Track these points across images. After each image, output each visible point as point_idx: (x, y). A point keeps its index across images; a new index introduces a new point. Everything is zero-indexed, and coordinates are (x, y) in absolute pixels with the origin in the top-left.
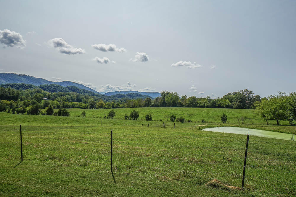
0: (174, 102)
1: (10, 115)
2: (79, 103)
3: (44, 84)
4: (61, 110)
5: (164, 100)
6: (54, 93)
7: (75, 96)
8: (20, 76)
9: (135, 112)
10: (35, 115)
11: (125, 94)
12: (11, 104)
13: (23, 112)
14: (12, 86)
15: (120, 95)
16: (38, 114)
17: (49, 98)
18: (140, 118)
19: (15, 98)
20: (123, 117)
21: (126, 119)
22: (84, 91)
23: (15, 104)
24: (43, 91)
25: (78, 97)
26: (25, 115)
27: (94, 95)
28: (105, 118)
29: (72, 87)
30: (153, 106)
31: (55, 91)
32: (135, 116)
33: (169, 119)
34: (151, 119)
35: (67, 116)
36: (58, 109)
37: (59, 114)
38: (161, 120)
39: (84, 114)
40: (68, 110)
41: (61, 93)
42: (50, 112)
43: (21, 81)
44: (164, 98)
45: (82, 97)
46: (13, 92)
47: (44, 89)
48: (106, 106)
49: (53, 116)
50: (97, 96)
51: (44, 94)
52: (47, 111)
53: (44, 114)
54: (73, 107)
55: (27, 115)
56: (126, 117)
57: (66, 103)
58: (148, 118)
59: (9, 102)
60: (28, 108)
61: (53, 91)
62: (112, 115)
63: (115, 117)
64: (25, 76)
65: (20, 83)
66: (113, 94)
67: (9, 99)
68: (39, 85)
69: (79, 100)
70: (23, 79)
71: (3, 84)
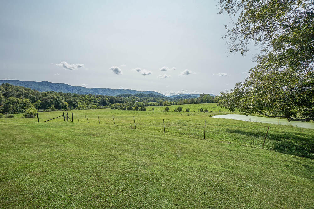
0: (208, 100)
1: (120, 111)
2: (155, 103)
3: (137, 93)
4: (142, 108)
5: (202, 99)
6: (142, 98)
7: (152, 99)
8: (125, 90)
9: (180, 107)
10: (130, 111)
11: (182, 96)
12: (121, 105)
13: (125, 109)
14: (121, 96)
15: (179, 97)
16: (132, 110)
17: (139, 101)
18: (182, 111)
19: (122, 102)
20: (173, 110)
21: (175, 111)
22: (158, 96)
23: (122, 105)
24: (136, 97)
25: (154, 99)
26: (126, 111)
27: (163, 98)
28: (164, 111)
29: (151, 94)
30: (195, 103)
31: (142, 97)
32: (180, 110)
33: (200, 111)
34: (189, 111)
35: (145, 110)
36: (141, 107)
37: (141, 109)
38: (195, 112)
39: (153, 109)
40: (146, 107)
41: (145, 98)
42: (137, 109)
43: (126, 93)
44: (202, 98)
45: (156, 100)
46: (122, 99)
47: (137, 96)
48: (168, 104)
49: (138, 111)
50: (165, 98)
51: (137, 99)
52: (136, 108)
53: (134, 110)
54: (151, 106)
55: (127, 111)
56: (175, 110)
57: (147, 103)
58: (187, 111)
59: (120, 104)
60: (127, 107)
61: (141, 97)
62: (167, 109)
63: (169, 110)
64: (127, 90)
65: (125, 94)
66: (175, 97)
67: (120, 102)
68: (134, 94)
69: (155, 101)
70: (127, 91)
71: (118, 95)
